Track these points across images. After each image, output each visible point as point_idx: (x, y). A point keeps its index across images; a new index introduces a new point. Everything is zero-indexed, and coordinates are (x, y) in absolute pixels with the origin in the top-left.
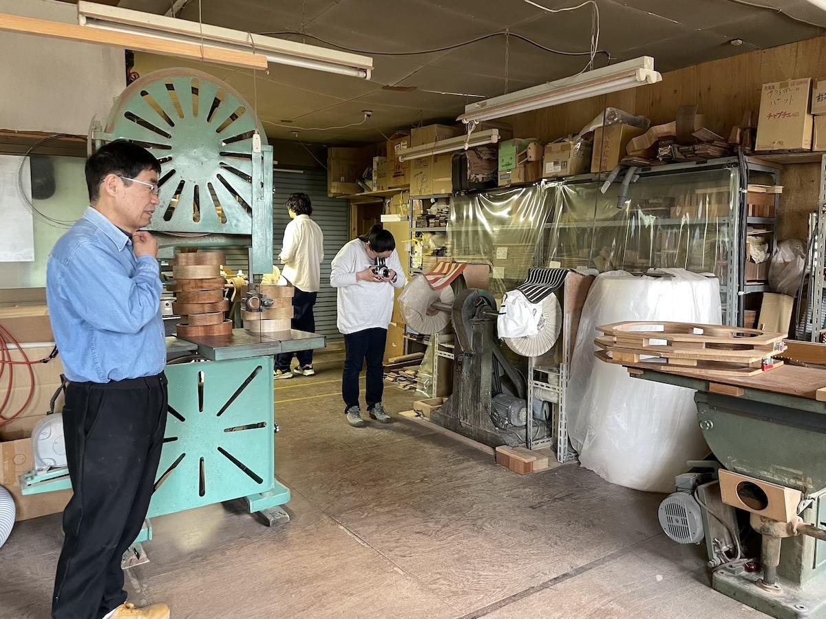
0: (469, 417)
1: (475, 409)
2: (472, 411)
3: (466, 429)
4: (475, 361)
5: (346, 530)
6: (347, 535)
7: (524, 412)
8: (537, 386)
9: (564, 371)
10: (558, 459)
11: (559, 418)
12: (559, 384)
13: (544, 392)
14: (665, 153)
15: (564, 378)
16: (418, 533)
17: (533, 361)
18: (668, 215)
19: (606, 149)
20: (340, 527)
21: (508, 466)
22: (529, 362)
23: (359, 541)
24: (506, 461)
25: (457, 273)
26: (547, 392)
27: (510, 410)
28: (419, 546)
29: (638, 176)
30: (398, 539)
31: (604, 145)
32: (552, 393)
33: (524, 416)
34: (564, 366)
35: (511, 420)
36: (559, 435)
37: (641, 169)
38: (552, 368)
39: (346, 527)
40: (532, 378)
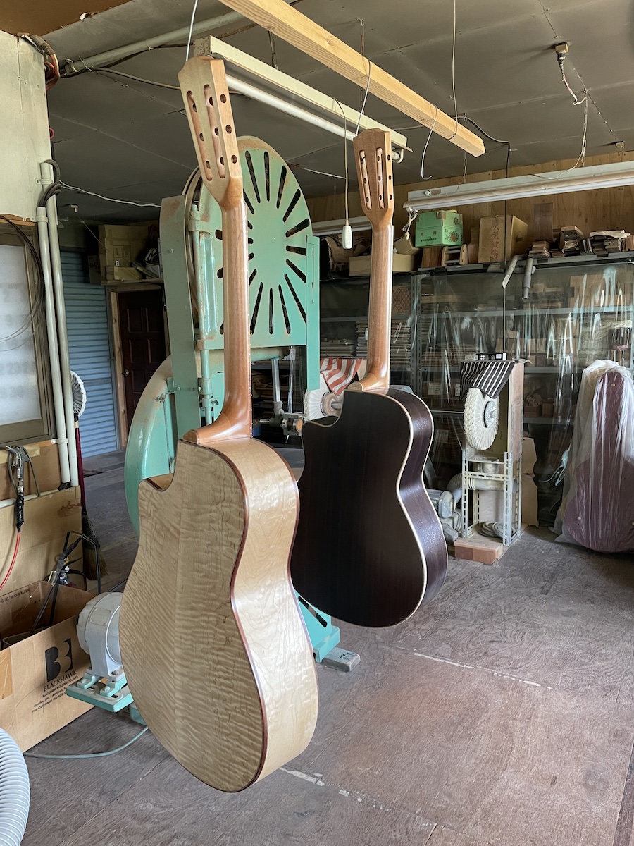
5: (426, 657)
6: (435, 661)
7: (451, 504)
8: (472, 477)
9: (510, 460)
10: (504, 543)
11: (505, 504)
12: (501, 472)
13: (478, 482)
14: (570, 247)
15: (509, 466)
16: (492, 642)
17: (468, 453)
18: (566, 305)
19: (496, 239)
20: (415, 654)
21: (471, 559)
22: (464, 455)
23: (455, 664)
24: (469, 554)
25: (356, 369)
26: (483, 482)
27: (442, 504)
28: (512, 654)
29: (534, 268)
30: (486, 653)
31: (493, 236)
32: (490, 482)
33: (451, 508)
34: (510, 455)
35: (443, 513)
36: (504, 521)
37: (536, 260)
38: (489, 458)
39: (422, 653)
40: (467, 469)
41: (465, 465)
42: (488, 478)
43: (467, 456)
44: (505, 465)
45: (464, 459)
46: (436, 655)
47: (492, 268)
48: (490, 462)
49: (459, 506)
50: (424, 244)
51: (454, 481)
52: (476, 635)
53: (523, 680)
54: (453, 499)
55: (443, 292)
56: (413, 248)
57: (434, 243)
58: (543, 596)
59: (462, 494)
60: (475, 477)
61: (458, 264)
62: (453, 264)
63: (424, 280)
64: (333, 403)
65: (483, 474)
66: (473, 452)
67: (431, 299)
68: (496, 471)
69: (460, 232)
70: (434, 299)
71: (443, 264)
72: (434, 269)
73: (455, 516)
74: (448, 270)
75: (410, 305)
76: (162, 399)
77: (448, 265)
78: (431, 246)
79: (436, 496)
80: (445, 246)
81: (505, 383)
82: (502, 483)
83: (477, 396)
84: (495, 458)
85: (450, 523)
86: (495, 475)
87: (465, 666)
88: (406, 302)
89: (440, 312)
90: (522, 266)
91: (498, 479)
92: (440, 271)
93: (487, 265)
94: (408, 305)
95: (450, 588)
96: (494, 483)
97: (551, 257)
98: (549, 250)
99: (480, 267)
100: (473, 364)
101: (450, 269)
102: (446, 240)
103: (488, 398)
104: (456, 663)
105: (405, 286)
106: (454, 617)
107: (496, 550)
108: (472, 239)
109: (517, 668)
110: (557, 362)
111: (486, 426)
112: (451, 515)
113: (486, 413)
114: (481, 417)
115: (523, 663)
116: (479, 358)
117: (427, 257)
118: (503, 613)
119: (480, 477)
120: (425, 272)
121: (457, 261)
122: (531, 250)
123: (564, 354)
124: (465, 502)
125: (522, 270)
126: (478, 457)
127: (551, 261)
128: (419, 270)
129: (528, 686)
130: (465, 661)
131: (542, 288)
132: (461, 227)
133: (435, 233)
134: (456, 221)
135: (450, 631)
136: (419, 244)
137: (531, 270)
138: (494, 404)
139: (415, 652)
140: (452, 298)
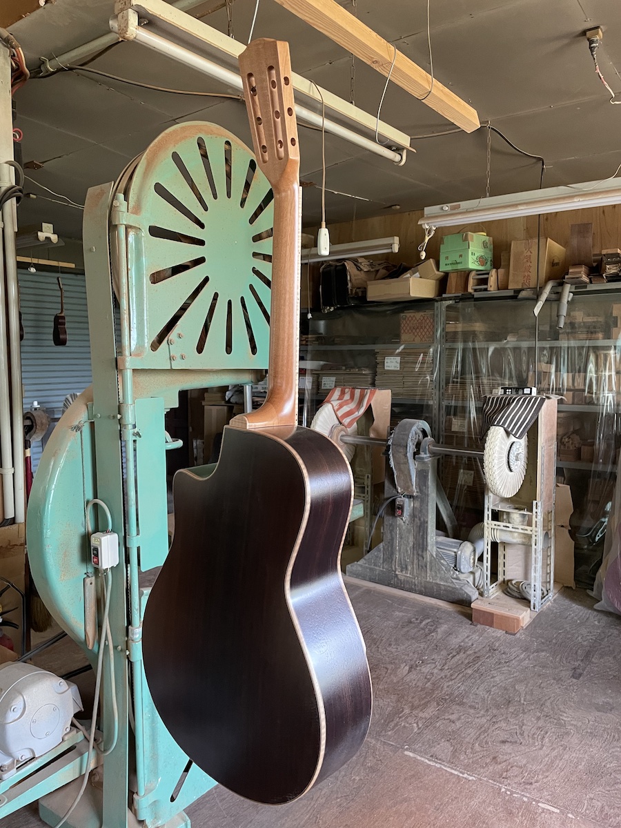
0: (409, 568)
1: (421, 558)
3: (406, 582)
4: (417, 503)
5: (419, 758)
6: (429, 766)
7: (472, 557)
8: (496, 527)
9: (539, 510)
10: (532, 607)
11: (533, 562)
12: (530, 524)
13: (503, 533)
14: (612, 271)
15: (539, 517)
16: (504, 742)
17: (491, 500)
18: (608, 336)
19: (529, 264)
20: (406, 753)
21: (491, 625)
22: (486, 501)
23: (453, 771)
24: (488, 619)
25: (369, 400)
26: (508, 533)
27: (460, 556)
28: (528, 762)
29: (572, 294)
30: (494, 758)
31: (525, 260)
32: (516, 534)
33: (472, 561)
34: (539, 504)
35: (462, 567)
36: (533, 581)
37: (574, 286)
38: (517, 506)
39: (414, 751)
40: (490, 519)
41: (488, 514)
42: (513, 530)
43: (490, 504)
44: (534, 516)
45: (486, 506)
46: (432, 756)
47: (523, 294)
48: (516, 511)
49: (481, 559)
50: (449, 268)
51: (475, 532)
52: (485, 731)
53: (538, 802)
54: (474, 551)
55: (469, 319)
56: (437, 272)
57: (460, 267)
58: (574, 680)
59: (484, 546)
60: (499, 528)
61: (486, 290)
62: (481, 290)
63: (448, 307)
64: (342, 436)
65: (508, 525)
66: (498, 499)
67: (456, 327)
68: (523, 521)
69: (489, 256)
70: (460, 327)
71: (470, 290)
72: (460, 295)
73: (477, 571)
74: (475, 297)
75: (433, 333)
76: (78, 428)
77: (475, 290)
78: (457, 271)
79: (455, 547)
80: (471, 271)
81: (533, 421)
82: (530, 537)
83: (500, 436)
84: (523, 506)
85: (470, 580)
86: (523, 527)
87: (465, 776)
88: (429, 330)
89: (465, 341)
90: (558, 293)
91: (526, 532)
92: (466, 298)
93: (518, 291)
94: (431, 333)
95: (462, 662)
96: (522, 535)
97: (591, 282)
98: (588, 275)
99: (511, 293)
100: (498, 398)
101: (477, 295)
102: (472, 264)
103: (513, 439)
104: (455, 770)
105: (429, 313)
106: (461, 704)
107: (521, 617)
108: (502, 263)
109: (531, 784)
110: (598, 399)
111: (511, 471)
112: (471, 570)
113: (511, 455)
114: (505, 459)
115: (540, 777)
116: (505, 393)
117: (453, 282)
118: (522, 702)
119: (505, 528)
120: (450, 299)
121: (485, 287)
122: (567, 274)
123: (606, 392)
124: (487, 556)
125: (557, 297)
126: (503, 504)
127: (591, 287)
128: (444, 296)
129: (543, 812)
130: (467, 768)
131: (580, 316)
132: (490, 250)
133: (461, 256)
134: (485, 245)
135: (453, 722)
136: (443, 268)
137: (567, 296)
138: (521, 445)
139: (407, 750)
140: (478, 327)
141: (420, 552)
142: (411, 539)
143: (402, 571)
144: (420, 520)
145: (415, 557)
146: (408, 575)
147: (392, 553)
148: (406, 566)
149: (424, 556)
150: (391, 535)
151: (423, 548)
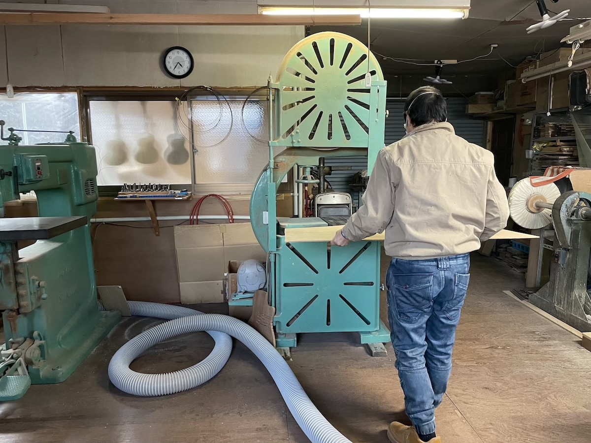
0: (562, 303)
1: (569, 297)
2: (566, 298)
3: (559, 312)
4: (571, 256)
141: (569, 293)
142: (565, 282)
143: (558, 304)
144: (571, 268)
145: (566, 295)
146: (561, 308)
147: (554, 290)
148: (561, 301)
149: (572, 295)
150: (554, 277)
151: (571, 289)
